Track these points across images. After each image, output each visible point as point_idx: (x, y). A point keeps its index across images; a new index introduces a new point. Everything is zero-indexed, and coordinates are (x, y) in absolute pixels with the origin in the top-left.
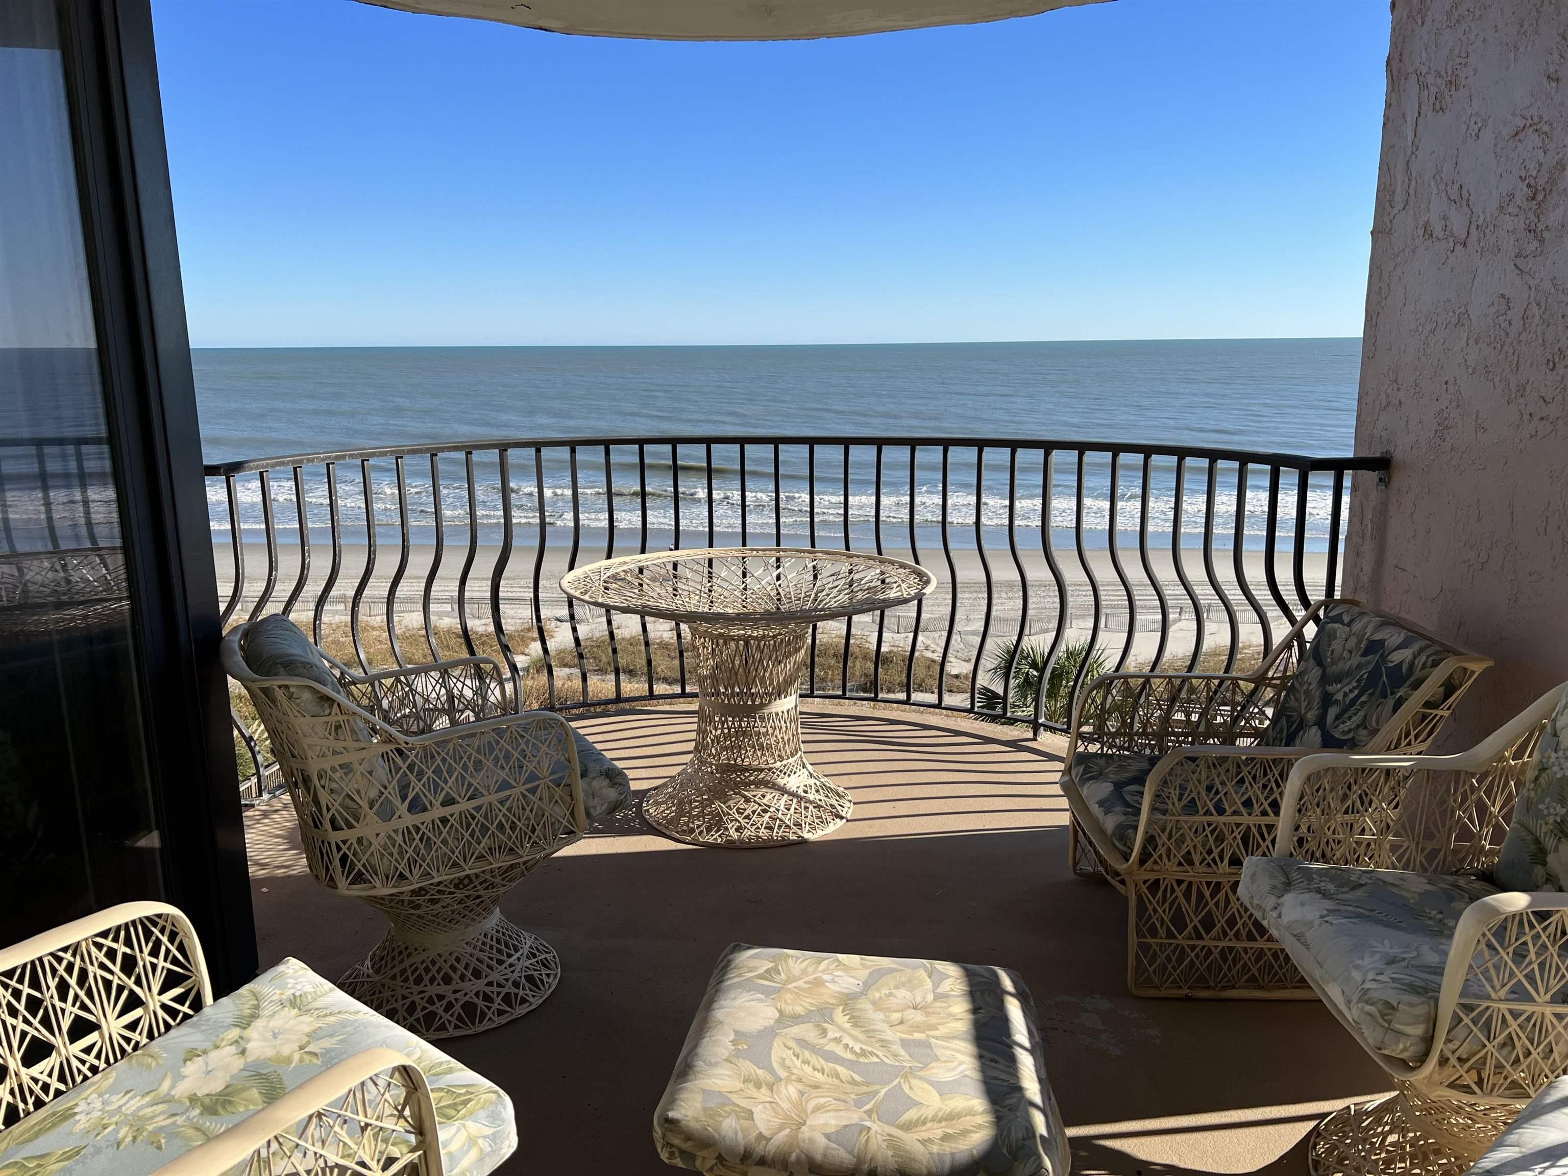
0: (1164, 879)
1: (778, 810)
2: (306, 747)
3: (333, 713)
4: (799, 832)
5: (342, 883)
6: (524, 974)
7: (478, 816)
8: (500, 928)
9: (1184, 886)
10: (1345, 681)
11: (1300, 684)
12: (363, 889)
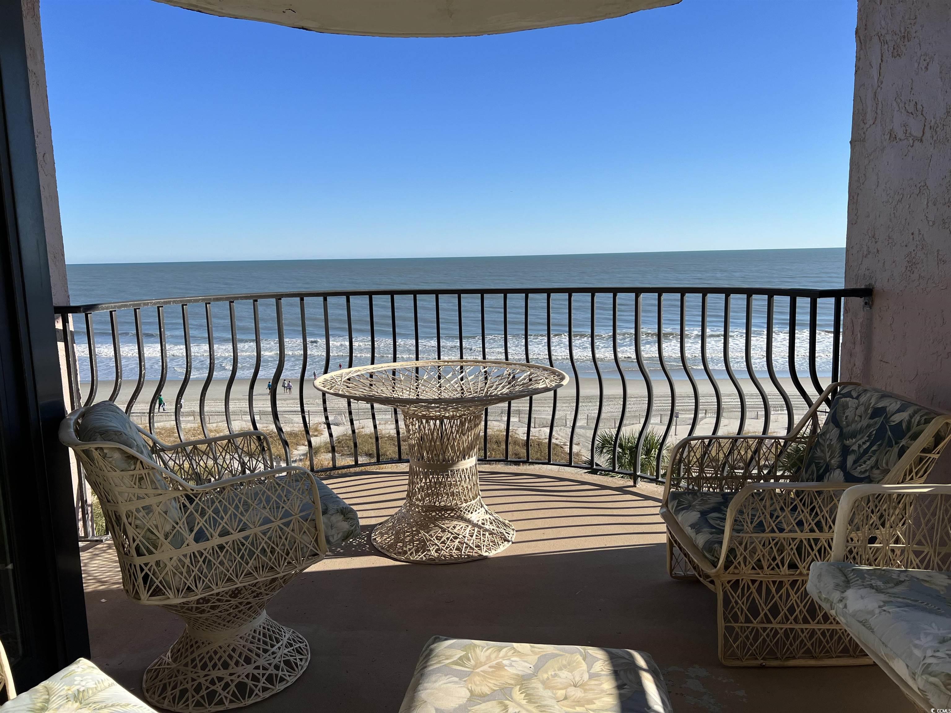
0: (742, 580)
1: (465, 537)
2: (117, 493)
3: (137, 468)
4: (479, 552)
5: (144, 596)
6: (283, 659)
7: (246, 543)
8: (265, 626)
9: (757, 584)
10: (859, 437)
11: (824, 440)
12: (160, 600)
